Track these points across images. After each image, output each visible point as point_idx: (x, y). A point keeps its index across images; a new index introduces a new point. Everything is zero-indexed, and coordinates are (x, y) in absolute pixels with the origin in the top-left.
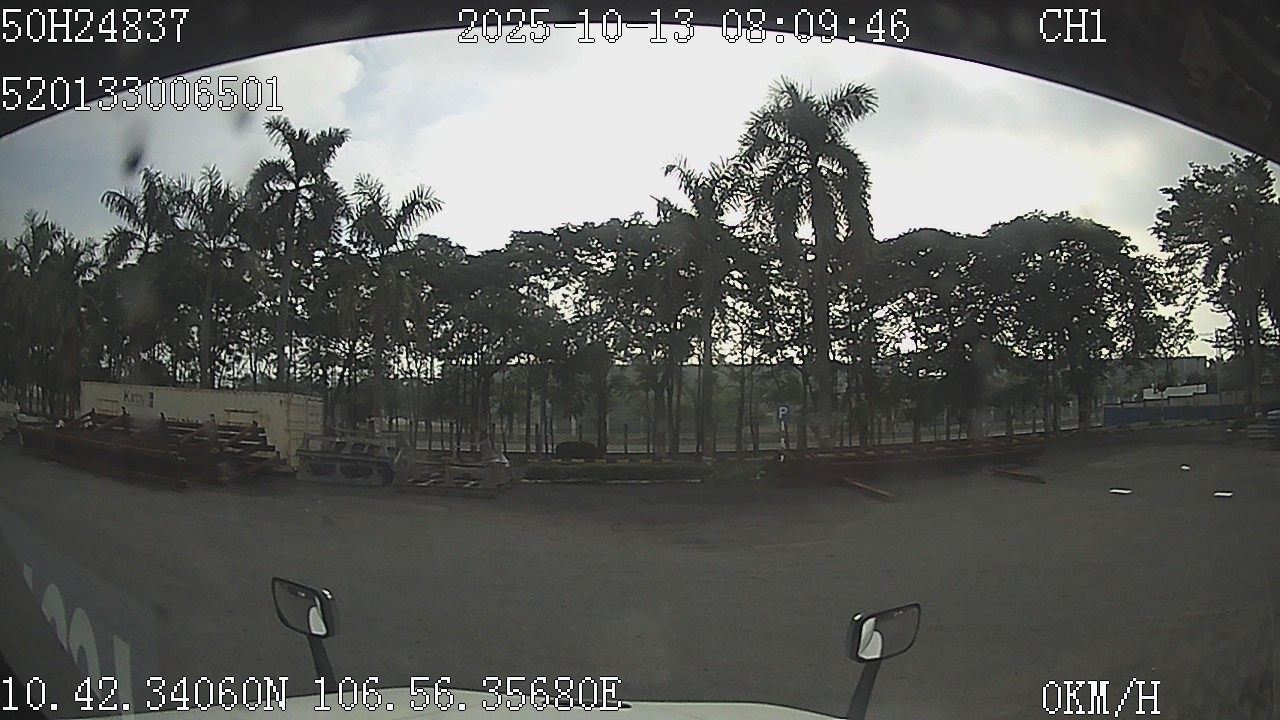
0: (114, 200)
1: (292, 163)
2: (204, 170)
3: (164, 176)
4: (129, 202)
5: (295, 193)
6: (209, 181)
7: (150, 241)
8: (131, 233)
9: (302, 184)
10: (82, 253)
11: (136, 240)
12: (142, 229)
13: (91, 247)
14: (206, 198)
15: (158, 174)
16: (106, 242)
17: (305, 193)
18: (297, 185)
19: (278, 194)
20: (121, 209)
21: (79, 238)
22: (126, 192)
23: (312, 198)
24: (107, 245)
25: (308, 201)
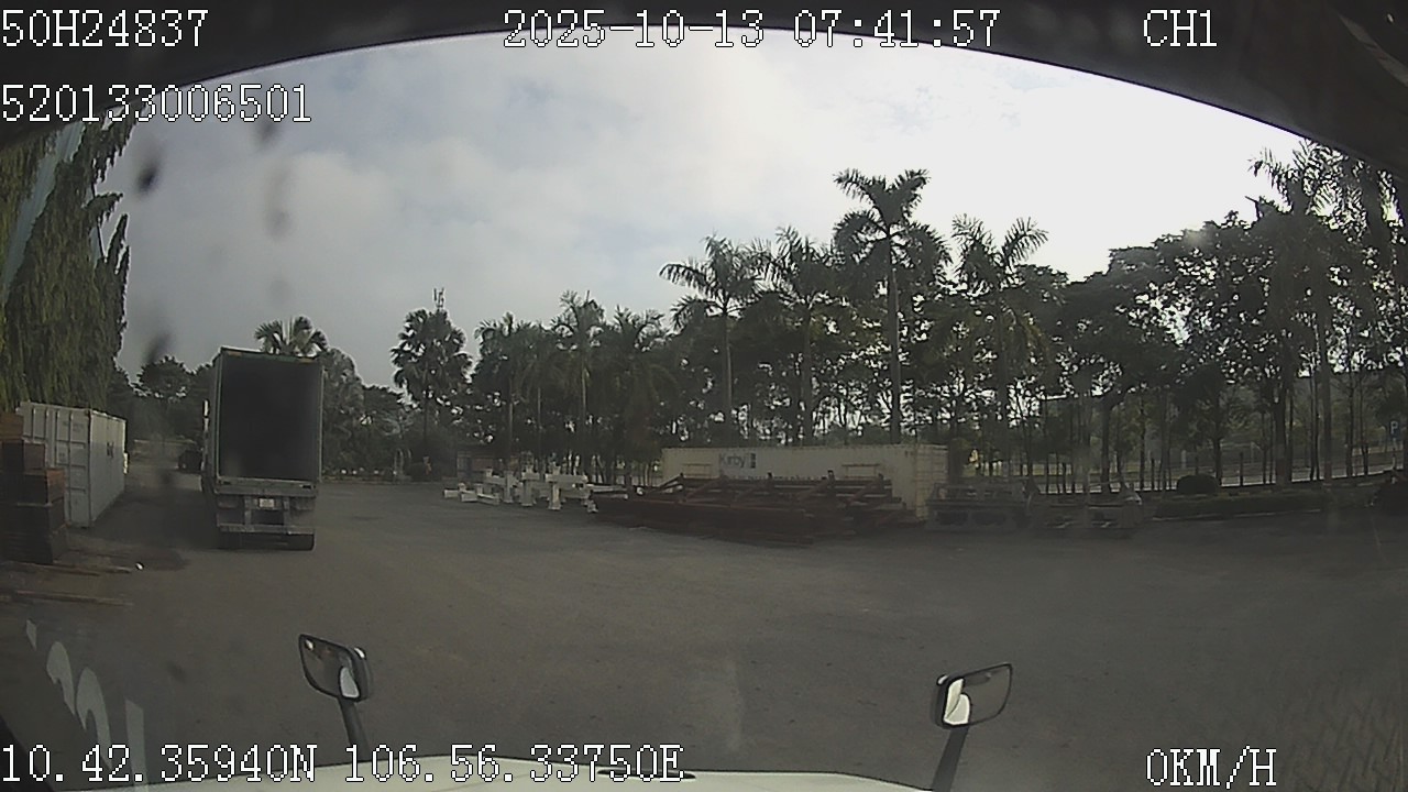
0: (678, 271)
1: (876, 211)
2: (780, 232)
3: (730, 244)
4: (696, 271)
5: (888, 241)
6: (787, 241)
7: (728, 306)
8: (705, 301)
9: (892, 231)
10: (644, 326)
11: (712, 308)
12: (717, 295)
13: (654, 319)
14: (787, 260)
15: (722, 242)
16: (675, 312)
17: (896, 239)
18: (887, 232)
19: (870, 245)
20: (689, 278)
21: (638, 311)
22: (691, 263)
23: (907, 244)
24: (676, 317)
25: (901, 247)
